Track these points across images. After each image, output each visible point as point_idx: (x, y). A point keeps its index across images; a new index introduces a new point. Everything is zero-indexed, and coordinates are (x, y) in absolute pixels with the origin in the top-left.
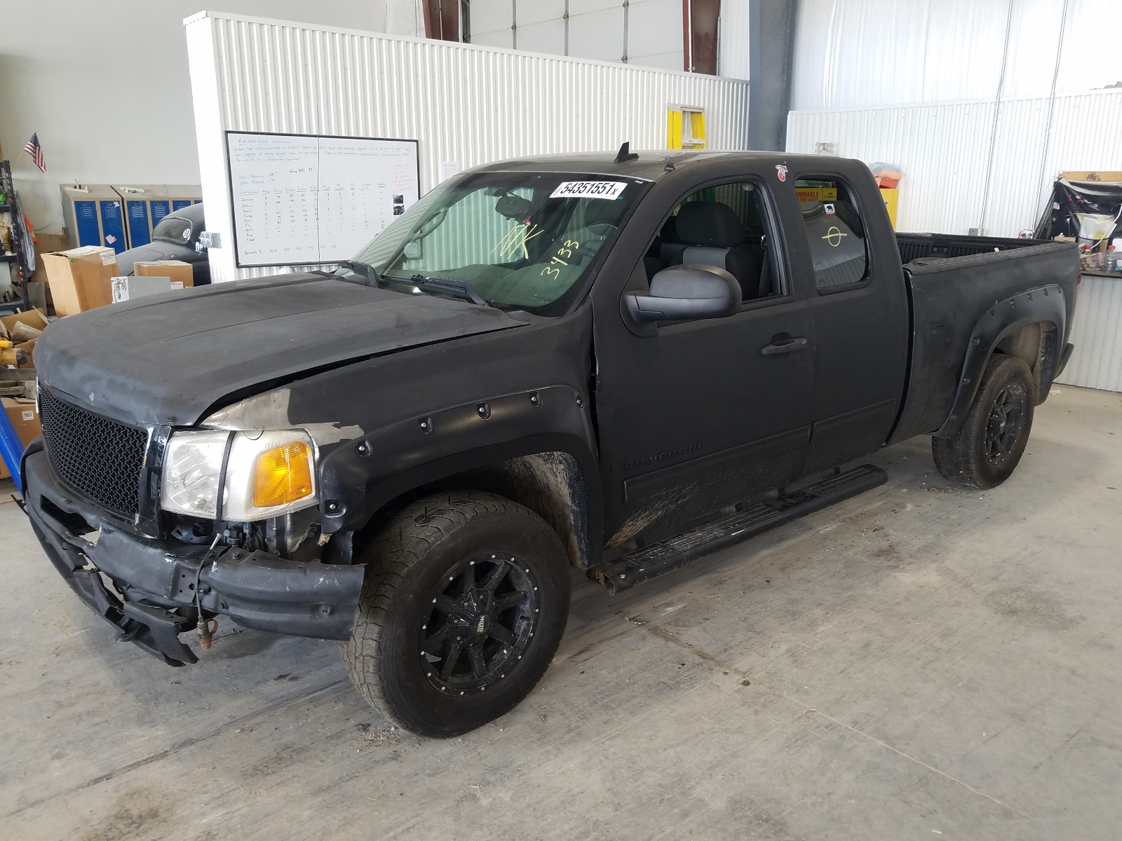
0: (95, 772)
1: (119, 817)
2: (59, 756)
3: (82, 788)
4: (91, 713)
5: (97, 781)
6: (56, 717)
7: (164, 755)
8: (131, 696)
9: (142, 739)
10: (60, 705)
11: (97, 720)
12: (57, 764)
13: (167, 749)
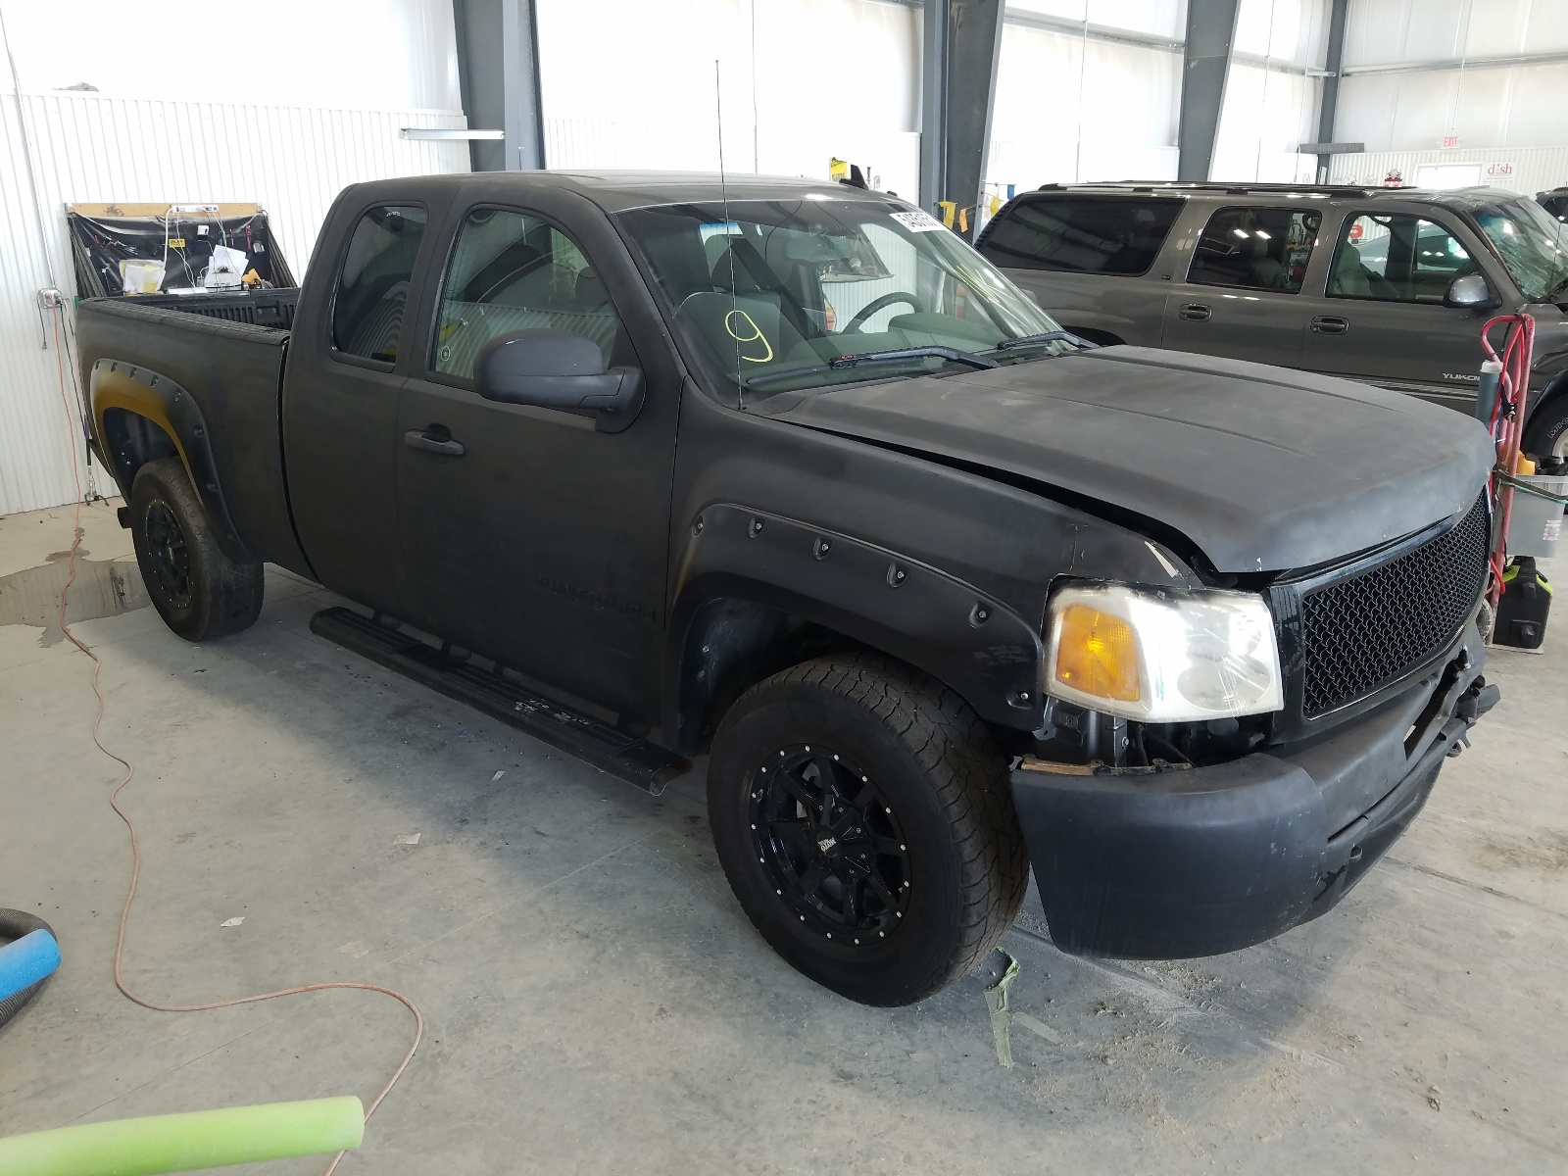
0: (1491, 901)
1: (1518, 864)
2: (1507, 935)
3: (1517, 899)
4: (1423, 944)
5: (1500, 894)
6: (1459, 968)
7: (1421, 869)
8: (1364, 928)
9: (1418, 890)
10: (1438, 976)
11: (1426, 934)
12: (1513, 930)
13: (1411, 870)
